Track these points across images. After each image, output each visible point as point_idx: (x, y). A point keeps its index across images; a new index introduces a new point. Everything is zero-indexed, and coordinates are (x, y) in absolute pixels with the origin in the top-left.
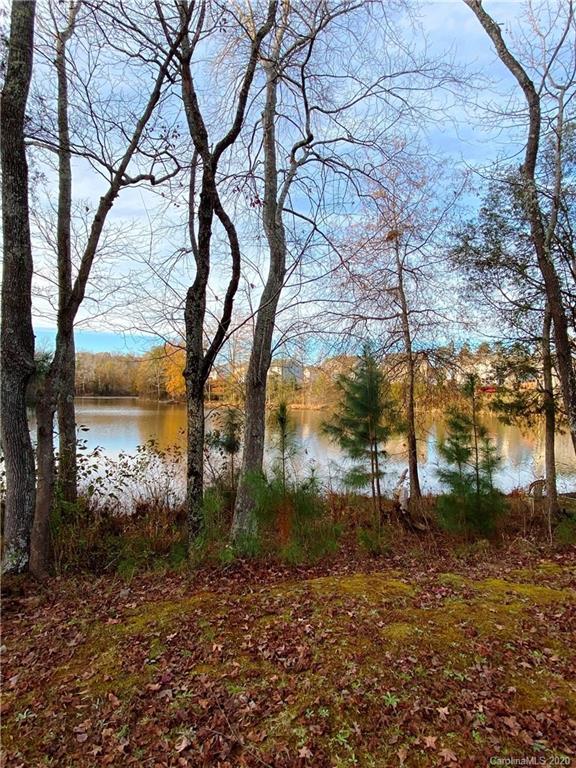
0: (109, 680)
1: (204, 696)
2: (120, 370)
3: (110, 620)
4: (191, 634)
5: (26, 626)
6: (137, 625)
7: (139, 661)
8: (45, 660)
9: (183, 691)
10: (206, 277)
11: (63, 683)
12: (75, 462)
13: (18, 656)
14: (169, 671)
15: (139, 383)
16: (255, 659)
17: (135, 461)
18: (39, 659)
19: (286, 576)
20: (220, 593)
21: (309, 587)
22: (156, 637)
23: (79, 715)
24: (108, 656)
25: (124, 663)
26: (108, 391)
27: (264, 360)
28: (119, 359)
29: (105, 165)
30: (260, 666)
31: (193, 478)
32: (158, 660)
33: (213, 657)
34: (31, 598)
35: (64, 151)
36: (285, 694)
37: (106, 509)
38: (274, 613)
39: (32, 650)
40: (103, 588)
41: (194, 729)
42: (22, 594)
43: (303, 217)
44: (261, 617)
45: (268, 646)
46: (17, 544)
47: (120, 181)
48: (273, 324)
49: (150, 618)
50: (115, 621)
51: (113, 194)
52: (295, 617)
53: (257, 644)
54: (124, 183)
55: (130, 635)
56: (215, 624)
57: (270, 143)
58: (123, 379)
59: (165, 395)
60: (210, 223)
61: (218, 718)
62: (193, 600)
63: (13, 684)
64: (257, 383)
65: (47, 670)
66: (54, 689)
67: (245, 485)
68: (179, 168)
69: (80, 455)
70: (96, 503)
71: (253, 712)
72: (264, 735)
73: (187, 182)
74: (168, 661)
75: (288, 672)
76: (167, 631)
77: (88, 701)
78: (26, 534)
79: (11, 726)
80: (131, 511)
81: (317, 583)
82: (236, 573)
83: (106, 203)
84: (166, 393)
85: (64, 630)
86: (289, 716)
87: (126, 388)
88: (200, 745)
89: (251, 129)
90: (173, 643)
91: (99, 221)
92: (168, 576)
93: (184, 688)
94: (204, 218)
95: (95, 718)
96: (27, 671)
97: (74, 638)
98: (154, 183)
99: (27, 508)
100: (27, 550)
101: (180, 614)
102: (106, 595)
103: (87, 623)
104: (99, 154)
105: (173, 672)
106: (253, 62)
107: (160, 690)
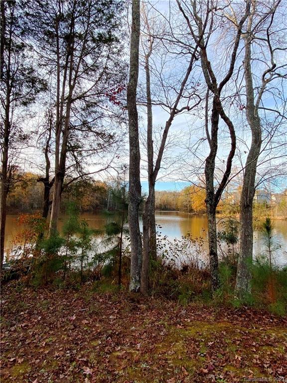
0: (181, 359)
2: (171, 199)
3: (178, 325)
4: (222, 345)
5: (141, 319)
6: (191, 332)
7: (196, 353)
8: (151, 339)
9: (221, 379)
10: (216, 151)
11: (160, 354)
12: (156, 241)
13: (140, 334)
14: (211, 363)
15: (179, 204)
16: (263, 372)
17: (181, 243)
18: (148, 337)
19: (275, 322)
20: (235, 324)
22: (202, 341)
23: (168, 374)
24: (180, 345)
25: (187, 351)
26: (166, 208)
27: (251, 192)
28: (171, 193)
29: (168, 107)
30: (267, 377)
31: (213, 256)
32: (205, 355)
33: (236, 363)
34: (142, 305)
35: (149, 104)
37: (169, 265)
38: (271, 345)
39: (145, 332)
40: (173, 308)
42: (139, 302)
43: (271, 110)
44: (263, 346)
45: (270, 366)
46: (135, 278)
47: (174, 112)
48: (255, 172)
49: (198, 330)
50: (181, 327)
51: (171, 119)
53: (262, 363)
54: (176, 113)
55: (189, 336)
56: (234, 343)
57: (248, 75)
58: (172, 203)
59: (191, 210)
60: (218, 123)
62: (219, 325)
63: (139, 347)
64: (247, 205)
65: (152, 344)
66: (156, 356)
67: (242, 263)
68: (201, 100)
69: (158, 239)
70: (165, 262)
73: (204, 106)
74: (210, 357)
76: (208, 340)
77: (172, 367)
78: (139, 274)
79: (140, 369)
80: (180, 268)
82: (242, 314)
83: (169, 124)
85: (158, 326)
87: (173, 207)
89: (237, 71)
90: (212, 347)
91: (166, 132)
92: (204, 307)
93: (221, 377)
94: (214, 121)
95: (176, 378)
96: (144, 342)
97: (162, 331)
98: (189, 110)
99: (139, 262)
100: (139, 281)
101: (214, 332)
102: (175, 312)
103: (168, 324)
104: (165, 103)
105: (214, 364)
106: (238, 37)
107: (208, 374)
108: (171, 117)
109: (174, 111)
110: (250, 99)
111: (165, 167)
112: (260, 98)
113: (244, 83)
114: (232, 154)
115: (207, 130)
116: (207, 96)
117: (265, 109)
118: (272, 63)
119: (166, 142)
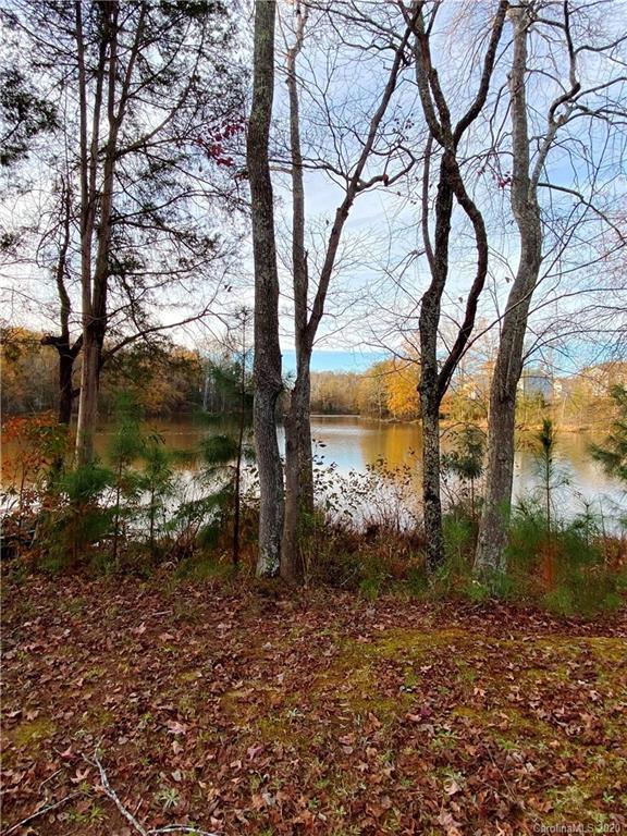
0: (367, 699)
1: (471, 741)
2: (343, 388)
3: (360, 637)
4: (448, 671)
5: (284, 628)
6: (387, 649)
7: (396, 686)
8: (305, 664)
9: (446, 731)
11: (323, 691)
12: (311, 475)
13: (282, 655)
14: (427, 704)
15: (361, 401)
16: (527, 715)
17: (365, 479)
18: (299, 662)
19: (552, 627)
20: (473, 632)
21: (587, 646)
22: (408, 665)
23: (342, 726)
24: (364, 672)
25: (379, 685)
26: (334, 410)
27: (513, 370)
28: (342, 377)
29: (342, 174)
30: (534, 724)
31: (430, 503)
32: (414, 690)
33: (476, 701)
34: (284, 602)
35: (297, 168)
36: (571, 767)
37: (339, 525)
38: (544, 668)
39: (293, 651)
40: (349, 604)
41: (463, 775)
42: (277, 597)
43: (564, 190)
44: (528, 669)
45: (542, 704)
46: (270, 550)
47: (355, 187)
48: (525, 325)
49: (401, 644)
50: (365, 640)
51: (348, 203)
52: (573, 677)
53: (527, 699)
54: (359, 189)
55: (383, 657)
56: (472, 665)
57: (519, 108)
58: (346, 398)
59: (386, 413)
60: (450, 216)
61: (490, 771)
62: (443, 634)
63: (280, 681)
65: (308, 674)
66: (316, 695)
67: (490, 515)
68: (414, 161)
69: (316, 470)
70: (330, 519)
71: (532, 776)
72: (549, 807)
73: (421, 175)
74: (425, 693)
75: (572, 741)
76: (420, 661)
77: (349, 715)
78: (277, 540)
79: (284, 720)
80: (362, 530)
81: (599, 643)
82: (488, 613)
84: (388, 412)
85: (319, 639)
86: (580, 794)
87: (348, 406)
88: (472, 794)
90: (428, 675)
92: (412, 602)
93: (446, 727)
94: (442, 212)
95: (358, 733)
96: (290, 671)
97: (328, 648)
98: (387, 183)
99: (278, 516)
100: (278, 556)
101: (432, 647)
102: (353, 612)
103: (339, 636)
105: (431, 706)
106: (501, 15)
107: (420, 723)
108: (348, 197)
109: (354, 185)
110: (521, 164)
111: (334, 312)
112: (542, 161)
113: (509, 127)
114: (479, 285)
115: (425, 232)
116: (428, 154)
117: (551, 186)
118: (573, 80)
119: (337, 257)
